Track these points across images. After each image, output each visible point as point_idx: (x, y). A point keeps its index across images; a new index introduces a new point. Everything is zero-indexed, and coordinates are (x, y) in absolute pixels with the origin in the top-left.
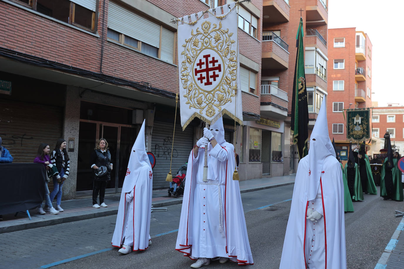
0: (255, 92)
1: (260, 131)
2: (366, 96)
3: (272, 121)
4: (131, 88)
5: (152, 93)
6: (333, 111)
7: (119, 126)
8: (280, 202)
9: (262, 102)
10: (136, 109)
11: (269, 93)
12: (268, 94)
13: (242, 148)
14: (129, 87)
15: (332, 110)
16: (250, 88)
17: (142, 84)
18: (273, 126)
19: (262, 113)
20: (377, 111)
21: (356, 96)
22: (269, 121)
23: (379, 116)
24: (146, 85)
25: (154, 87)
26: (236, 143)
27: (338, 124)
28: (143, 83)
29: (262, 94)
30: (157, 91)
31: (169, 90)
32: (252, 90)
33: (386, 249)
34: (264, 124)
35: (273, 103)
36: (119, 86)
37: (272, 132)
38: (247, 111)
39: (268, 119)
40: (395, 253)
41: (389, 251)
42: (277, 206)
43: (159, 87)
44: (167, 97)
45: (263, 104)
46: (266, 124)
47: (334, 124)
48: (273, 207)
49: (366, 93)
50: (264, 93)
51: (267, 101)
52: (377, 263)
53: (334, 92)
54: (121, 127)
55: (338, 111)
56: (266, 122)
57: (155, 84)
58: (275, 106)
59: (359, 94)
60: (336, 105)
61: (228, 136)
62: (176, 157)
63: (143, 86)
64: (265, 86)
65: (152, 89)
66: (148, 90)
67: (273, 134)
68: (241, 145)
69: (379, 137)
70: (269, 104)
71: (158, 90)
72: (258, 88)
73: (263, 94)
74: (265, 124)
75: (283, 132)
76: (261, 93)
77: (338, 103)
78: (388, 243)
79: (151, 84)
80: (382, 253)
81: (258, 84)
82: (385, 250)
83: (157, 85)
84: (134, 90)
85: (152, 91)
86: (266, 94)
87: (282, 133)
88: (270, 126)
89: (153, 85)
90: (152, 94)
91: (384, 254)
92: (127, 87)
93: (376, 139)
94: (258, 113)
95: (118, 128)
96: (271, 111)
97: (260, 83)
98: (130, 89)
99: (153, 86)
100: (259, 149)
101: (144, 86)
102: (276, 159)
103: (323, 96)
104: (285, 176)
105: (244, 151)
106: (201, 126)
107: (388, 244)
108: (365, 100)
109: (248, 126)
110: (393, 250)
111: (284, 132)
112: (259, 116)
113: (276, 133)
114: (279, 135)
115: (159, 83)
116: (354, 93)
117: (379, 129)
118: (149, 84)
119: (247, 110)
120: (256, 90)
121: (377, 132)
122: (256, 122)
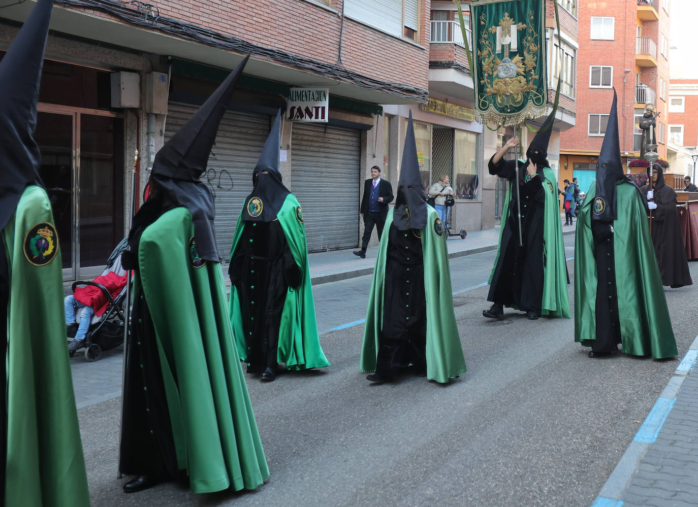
0: (417, 35)
1: (430, 129)
2: (659, 54)
3: (457, 105)
4: (104, 15)
5: (161, 30)
6: (591, 86)
7: (75, 112)
8: (473, 288)
9: (433, 60)
10: (119, 70)
11: (450, 39)
12: (447, 42)
13: (387, 168)
14: (98, 13)
15: (588, 83)
16: (405, 27)
17: (135, 8)
18: (458, 117)
19: (433, 85)
20: (680, 88)
21: (638, 55)
22: (448, 105)
23: (683, 98)
24: (144, 9)
25: (167, 17)
26: (374, 157)
27: (600, 115)
28: (136, 3)
29: (432, 42)
30: (175, 28)
31: (204, 24)
32: (410, 32)
33: (678, 369)
34: (437, 111)
35: (458, 63)
36: (69, 10)
37: (456, 132)
38: (398, 82)
39: (447, 101)
40: (694, 375)
41: (683, 372)
42: (465, 295)
43: (180, 16)
44: (202, 41)
45: (434, 65)
46: (443, 113)
47: (591, 114)
48: (458, 297)
49: (659, 47)
50: (439, 40)
51: (444, 59)
52: (659, 396)
53: (593, 42)
54: (82, 114)
55: (601, 86)
56: (443, 109)
57: (169, 9)
58: (464, 72)
59: (645, 51)
60: (596, 72)
61: (355, 139)
62: (229, 190)
63: (137, 13)
64: (439, 24)
65: (160, 20)
66: (151, 22)
67: (458, 135)
68: (385, 160)
69: (682, 145)
70: (448, 65)
71: (176, 25)
72: (423, 27)
73: (436, 41)
74: (439, 112)
75: (481, 131)
76: (432, 40)
77: (602, 67)
78: (684, 357)
79: (157, 8)
80: (670, 377)
81: (423, 17)
82: (676, 372)
83: (174, 10)
84: (113, 20)
85: (160, 25)
86: (441, 42)
87: (478, 134)
88: (452, 118)
89: (163, 11)
90: (161, 34)
91: (674, 379)
92: (91, 12)
93: (677, 148)
94: (424, 87)
95: (71, 117)
96: (453, 83)
97: (428, 16)
98: (100, 18)
99: (164, 14)
100: (426, 170)
101: (140, 13)
102: (464, 194)
103: (571, 52)
104: (485, 229)
105: (392, 174)
106: (288, 116)
107: (683, 360)
108: (656, 63)
109: (402, 117)
110: (690, 370)
111: (483, 130)
112: (426, 93)
113: (465, 134)
114: (472, 138)
115: (180, 7)
116: (635, 45)
117: (682, 126)
118: (152, 8)
119: (397, 79)
120: (419, 33)
121: (679, 134)
122: (420, 106)
